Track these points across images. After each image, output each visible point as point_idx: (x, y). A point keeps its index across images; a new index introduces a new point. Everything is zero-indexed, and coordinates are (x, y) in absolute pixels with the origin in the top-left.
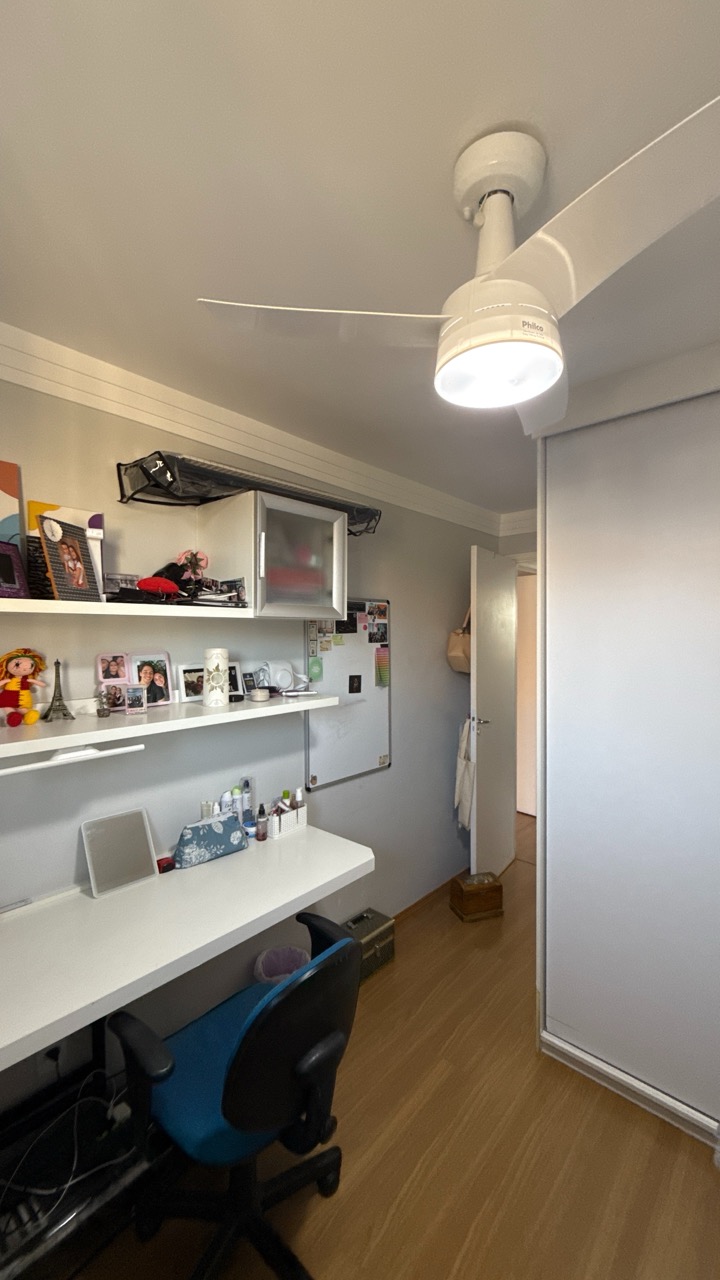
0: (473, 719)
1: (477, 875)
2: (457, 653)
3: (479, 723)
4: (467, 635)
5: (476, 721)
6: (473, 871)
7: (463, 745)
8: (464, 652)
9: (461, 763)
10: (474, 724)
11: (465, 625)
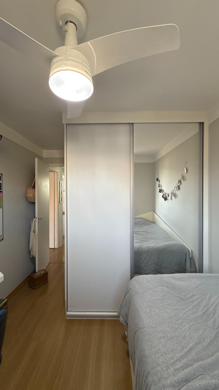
0: (36, 218)
1: (39, 271)
2: (30, 195)
3: (39, 219)
4: (34, 189)
5: (37, 219)
6: (37, 271)
7: (33, 228)
8: (33, 195)
9: (32, 234)
10: (37, 220)
11: (33, 186)
